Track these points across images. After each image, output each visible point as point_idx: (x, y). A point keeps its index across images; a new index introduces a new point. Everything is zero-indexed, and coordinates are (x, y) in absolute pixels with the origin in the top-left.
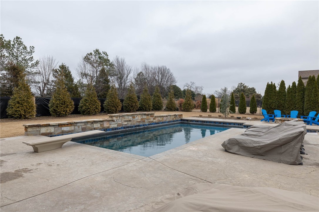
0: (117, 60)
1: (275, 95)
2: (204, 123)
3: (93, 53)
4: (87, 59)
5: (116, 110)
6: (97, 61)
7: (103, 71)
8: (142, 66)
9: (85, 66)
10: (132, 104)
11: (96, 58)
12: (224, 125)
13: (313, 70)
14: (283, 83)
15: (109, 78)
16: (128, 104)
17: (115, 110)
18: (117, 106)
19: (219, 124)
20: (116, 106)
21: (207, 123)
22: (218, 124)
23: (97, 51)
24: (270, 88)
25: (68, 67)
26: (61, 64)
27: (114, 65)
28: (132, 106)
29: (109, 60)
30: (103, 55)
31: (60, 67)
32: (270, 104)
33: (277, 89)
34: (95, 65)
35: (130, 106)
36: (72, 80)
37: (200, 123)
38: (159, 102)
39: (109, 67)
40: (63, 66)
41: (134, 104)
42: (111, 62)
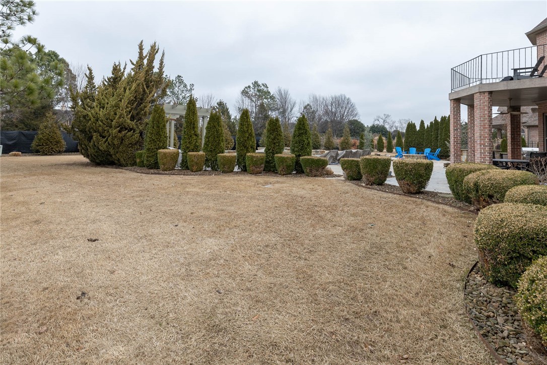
0: (280, 91)
3: (252, 86)
4: (245, 93)
6: (256, 95)
7: (262, 105)
8: (310, 98)
9: (243, 102)
11: (255, 91)
14: (422, 123)
15: (269, 113)
23: (256, 83)
24: (411, 126)
25: (226, 104)
26: (218, 101)
27: (274, 98)
29: (269, 92)
30: (262, 87)
31: (218, 104)
33: (418, 128)
34: (254, 99)
36: (229, 117)
39: (269, 100)
40: (221, 102)
42: (272, 94)
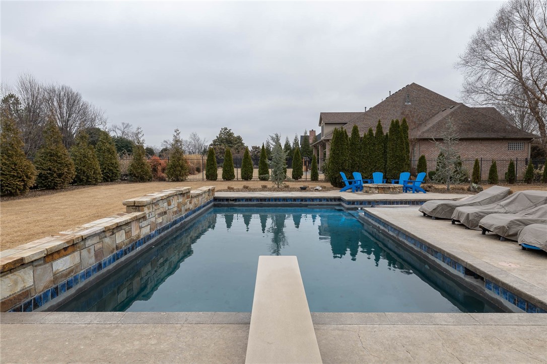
1: (348, 149)
2: (263, 202)
5: (25, 185)
10: (58, 169)
12: (303, 203)
13: (354, 113)
14: (355, 130)
16: (50, 169)
17: (22, 187)
18: (27, 177)
19: (293, 202)
20: (23, 177)
21: (270, 203)
22: (290, 202)
28: (60, 176)
32: (343, 163)
35: (55, 175)
37: (255, 203)
38: (113, 164)
41: (66, 170)
